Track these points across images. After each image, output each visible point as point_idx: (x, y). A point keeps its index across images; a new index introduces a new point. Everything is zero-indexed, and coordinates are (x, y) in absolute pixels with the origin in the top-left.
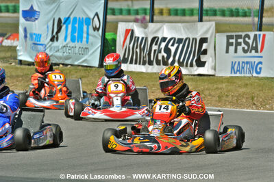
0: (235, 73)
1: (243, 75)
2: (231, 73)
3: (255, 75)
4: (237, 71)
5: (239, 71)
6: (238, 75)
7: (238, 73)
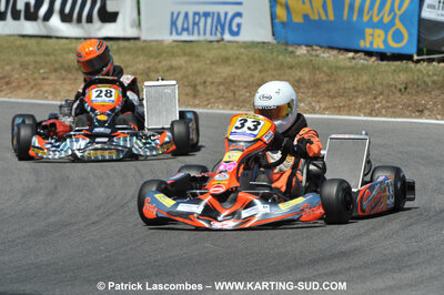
0: (177, 33)
1: (202, 38)
2: (171, 33)
3: (227, 37)
4: (183, 29)
5: (187, 30)
6: (185, 37)
7: (185, 33)
